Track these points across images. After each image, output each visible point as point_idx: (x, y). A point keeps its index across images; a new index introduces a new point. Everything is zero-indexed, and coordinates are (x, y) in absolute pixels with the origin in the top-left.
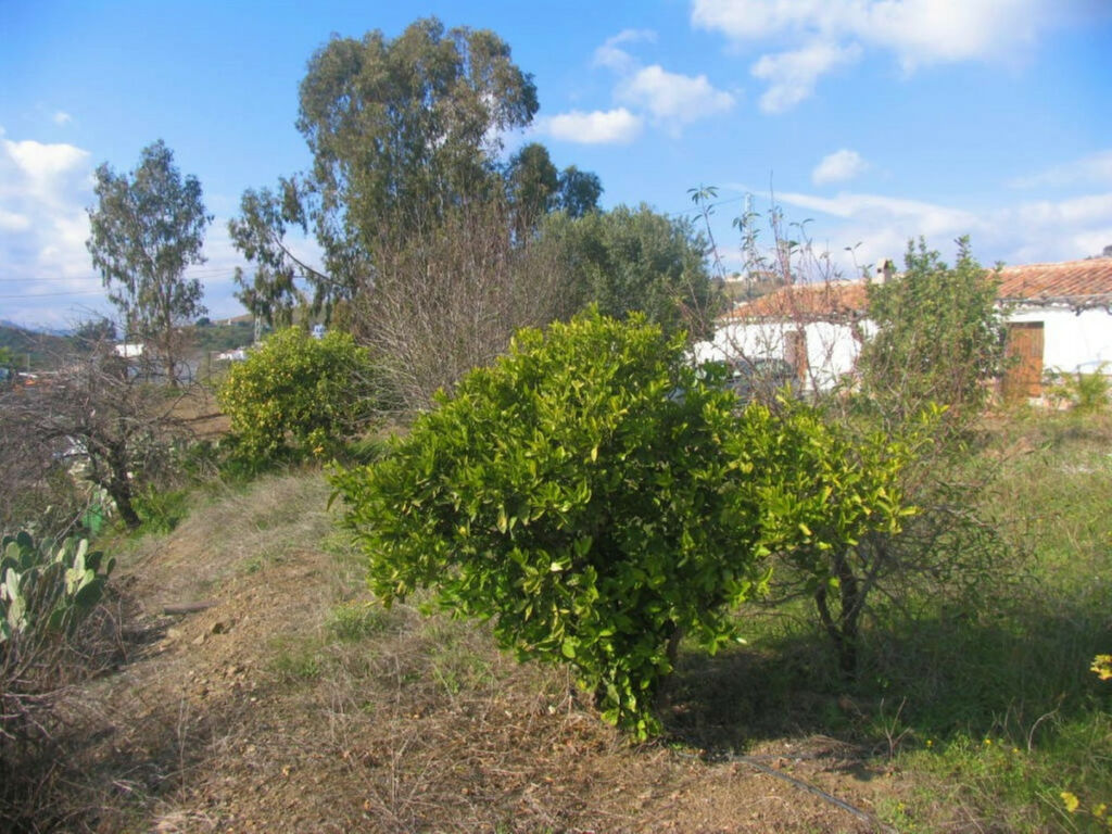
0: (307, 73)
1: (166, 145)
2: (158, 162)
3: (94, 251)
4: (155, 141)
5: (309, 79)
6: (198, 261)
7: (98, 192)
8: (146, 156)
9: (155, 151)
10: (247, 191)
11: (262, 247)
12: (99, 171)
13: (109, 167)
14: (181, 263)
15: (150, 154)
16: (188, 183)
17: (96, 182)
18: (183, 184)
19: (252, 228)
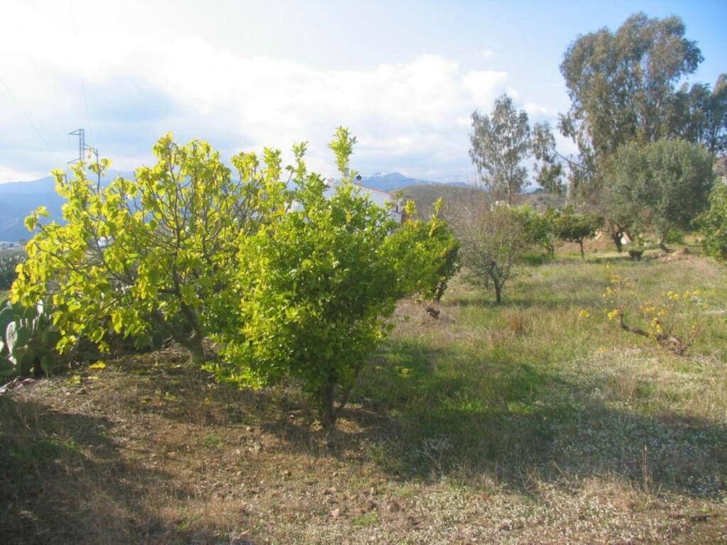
0: (564, 58)
1: (508, 95)
2: (504, 106)
3: (472, 155)
4: (502, 94)
5: (564, 63)
6: (526, 157)
7: (473, 125)
8: (497, 104)
9: (501, 100)
10: (536, 124)
11: (544, 153)
12: (473, 115)
13: (478, 111)
14: (517, 159)
15: (499, 102)
16: (521, 115)
17: (472, 121)
18: (518, 115)
19: (539, 143)
